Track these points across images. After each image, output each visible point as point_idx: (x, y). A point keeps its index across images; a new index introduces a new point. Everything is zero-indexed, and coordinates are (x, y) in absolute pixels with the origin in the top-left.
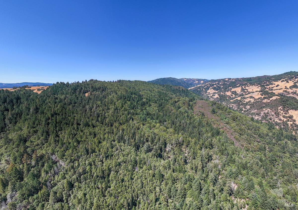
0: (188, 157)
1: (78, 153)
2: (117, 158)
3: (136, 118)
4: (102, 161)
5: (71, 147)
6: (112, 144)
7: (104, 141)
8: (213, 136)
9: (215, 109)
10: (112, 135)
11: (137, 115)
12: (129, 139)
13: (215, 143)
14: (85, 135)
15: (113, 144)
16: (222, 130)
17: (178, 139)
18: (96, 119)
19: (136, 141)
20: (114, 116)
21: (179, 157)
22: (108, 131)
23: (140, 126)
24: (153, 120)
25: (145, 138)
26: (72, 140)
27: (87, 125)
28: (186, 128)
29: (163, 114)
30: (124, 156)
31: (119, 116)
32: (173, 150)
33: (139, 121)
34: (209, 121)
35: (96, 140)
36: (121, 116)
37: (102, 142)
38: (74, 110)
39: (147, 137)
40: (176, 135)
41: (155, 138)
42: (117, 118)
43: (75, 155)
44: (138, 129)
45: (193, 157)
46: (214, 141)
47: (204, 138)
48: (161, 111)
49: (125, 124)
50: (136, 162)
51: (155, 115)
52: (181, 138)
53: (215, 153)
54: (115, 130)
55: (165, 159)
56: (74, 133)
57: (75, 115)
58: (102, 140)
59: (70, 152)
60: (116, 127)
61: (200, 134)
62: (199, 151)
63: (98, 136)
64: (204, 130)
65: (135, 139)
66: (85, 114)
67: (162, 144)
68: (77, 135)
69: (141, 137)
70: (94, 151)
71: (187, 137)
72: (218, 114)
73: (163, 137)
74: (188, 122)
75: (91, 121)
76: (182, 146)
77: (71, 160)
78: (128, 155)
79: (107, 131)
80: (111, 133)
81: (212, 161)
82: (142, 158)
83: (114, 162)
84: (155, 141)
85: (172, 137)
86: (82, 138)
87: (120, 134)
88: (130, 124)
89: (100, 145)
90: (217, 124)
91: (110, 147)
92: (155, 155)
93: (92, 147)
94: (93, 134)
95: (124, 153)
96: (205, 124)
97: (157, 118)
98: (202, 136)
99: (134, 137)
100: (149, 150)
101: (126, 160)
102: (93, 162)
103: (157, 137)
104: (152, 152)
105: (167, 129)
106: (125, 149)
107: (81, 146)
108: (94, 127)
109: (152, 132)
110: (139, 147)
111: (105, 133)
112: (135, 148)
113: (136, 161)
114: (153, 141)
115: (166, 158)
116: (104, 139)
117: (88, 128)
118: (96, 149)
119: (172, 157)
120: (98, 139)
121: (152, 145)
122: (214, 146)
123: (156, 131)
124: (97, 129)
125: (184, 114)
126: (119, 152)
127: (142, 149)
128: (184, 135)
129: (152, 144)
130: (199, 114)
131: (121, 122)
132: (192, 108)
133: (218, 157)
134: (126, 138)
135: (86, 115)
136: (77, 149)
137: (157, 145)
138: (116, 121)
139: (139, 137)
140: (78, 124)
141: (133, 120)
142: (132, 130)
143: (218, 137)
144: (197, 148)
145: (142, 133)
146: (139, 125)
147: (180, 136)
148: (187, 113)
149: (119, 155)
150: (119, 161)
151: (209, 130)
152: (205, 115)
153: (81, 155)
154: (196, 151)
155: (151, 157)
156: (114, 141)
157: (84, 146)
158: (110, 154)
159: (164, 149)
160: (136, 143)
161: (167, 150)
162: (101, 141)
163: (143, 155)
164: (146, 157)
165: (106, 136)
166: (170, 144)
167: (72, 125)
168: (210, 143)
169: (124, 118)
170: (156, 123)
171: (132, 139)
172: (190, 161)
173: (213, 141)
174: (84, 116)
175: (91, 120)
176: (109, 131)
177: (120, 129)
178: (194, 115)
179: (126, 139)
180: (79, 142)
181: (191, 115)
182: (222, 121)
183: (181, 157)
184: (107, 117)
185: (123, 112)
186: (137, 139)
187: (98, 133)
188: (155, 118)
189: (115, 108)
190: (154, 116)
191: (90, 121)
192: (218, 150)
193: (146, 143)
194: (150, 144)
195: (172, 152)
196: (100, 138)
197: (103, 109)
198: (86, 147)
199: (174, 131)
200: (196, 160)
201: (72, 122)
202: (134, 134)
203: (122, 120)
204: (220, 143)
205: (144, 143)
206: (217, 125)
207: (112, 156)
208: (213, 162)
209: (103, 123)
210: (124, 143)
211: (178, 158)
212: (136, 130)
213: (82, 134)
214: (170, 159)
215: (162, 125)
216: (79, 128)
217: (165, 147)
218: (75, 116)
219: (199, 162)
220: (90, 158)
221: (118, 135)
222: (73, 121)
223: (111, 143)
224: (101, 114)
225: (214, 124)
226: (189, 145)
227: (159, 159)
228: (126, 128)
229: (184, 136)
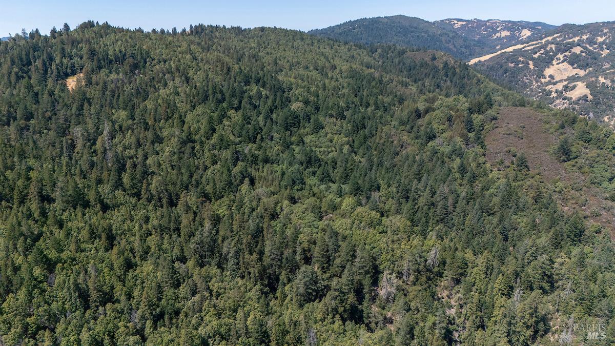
0: (458, 321)
1: (49, 305)
2: (193, 321)
3: (265, 174)
4: (140, 333)
5: (22, 284)
6: (175, 272)
7: (144, 258)
8: (557, 245)
9: (570, 141)
10: (174, 236)
11: (268, 165)
12: (237, 254)
13: (562, 272)
14: (74, 238)
15: (181, 271)
16: (595, 224)
17: (424, 254)
18: (114, 176)
19: (267, 261)
20: (180, 168)
21: (424, 319)
22: (160, 225)
23: (280, 204)
24: (331, 184)
25: (299, 250)
26: (26, 256)
27: (79, 201)
28: (455, 214)
29: (370, 160)
30: (219, 315)
31: (201, 167)
32: (405, 295)
33: (278, 188)
34: (545, 190)
35: (114, 257)
36: (206, 168)
37: (136, 266)
38: (27, 144)
39: (305, 245)
40: (416, 241)
41: (336, 251)
42: (191, 176)
43: (40, 309)
44: (274, 216)
45: (478, 320)
46: (562, 264)
47: (522, 251)
48: (361, 151)
49: (225, 198)
50: (264, 336)
51: (339, 163)
52: (433, 252)
53: (561, 308)
54: (185, 220)
55: (373, 325)
56: (32, 233)
57: (31, 162)
58: (137, 259)
59: (20, 301)
60: (188, 209)
61: (506, 239)
62: (501, 300)
63: (123, 242)
64: (523, 221)
65: (261, 253)
66: (71, 159)
67: (362, 271)
68: (42, 239)
69: (284, 244)
70: (107, 298)
71: (457, 249)
72: (580, 161)
73: (367, 247)
74: (463, 192)
75: (94, 187)
76: (439, 282)
77: (26, 327)
78: (235, 311)
79: (154, 222)
80: (172, 233)
81: (547, 336)
82: (287, 321)
83: (183, 336)
84: (338, 261)
85: (403, 246)
86: (62, 251)
87: (205, 235)
88: (242, 199)
89: (130, 274)
90: (574, 202)
91: (167, 282)
92: (335, 310)
93: (99, 281)
94: (104, 236)
95: (221, 303)
96: (530, 201)
97: (346, 178)
98: (514, 246)
99: (256, 247)
100: (314, 294)
101: (230, 330)
102: (106, 337)
103: (344, 245)
104: (327, 299)
105: (382, 215)
106: (222, 290)
107: (59, 278)
108: (105, 208)
109: (323, 230)
110: (278, 280)
111: (148, 229)
112: (262, 284)
113: (265, 332)
114: (328, 261)
115: (376, 323)
116: (147, 253)
117: (84, 215)
118: (117, 289)
119: (400, 320)
120: (121, 253)
121: (327, 275)
122: (560, 283)
123: (340, 224)
124: (116, 218)
125: (447, 160)
126: (203, 299)
127: (286, 288)
128: (446, 241)
129: (325, 272)
130: (507, 163)
131: (209, 189)
132: (479, 138)
133: (570, 322)
134: (228, 248)
135: (73, 162)
136: (45, 291)
137: (343, 276)
138: (187, 188)
139: (278, 245)
140: (46, 199)
141: (252, 182)
142: (250, 221)
143: (576, 251)
144: (493, 288)
145: (289, 232)
146: (277, 203)
147: (431, 243)
148: (460, 156)
149: (200, 311)
150: (202, 331)
151: (542, 222)
152: (529, 164)
153: (60, 309)
154: (487, 299)
155: (323, 320)
156: (183, 260)
157: (72, 281)
158: (169, 309)
159: (371, 291)
160: (264, 269)
161: (382, 293)
162: (133, 261)
163: (290, 312)
164: (302, 317)
165: (152, 241)
166: (394, 275)
167: (22, 202)
168: (544, 273)
169: (217, 177)
170: (340, 194)
171: (251, 253)
172: (465, 334)
173: (556, 265)
174: (64, 168)
175: (93, 182)
176: (164, 222)
177: (205, 216)
178: (488, 165)
179: (229, 253)
180: (50, 266)
181: (473, 165)
182: (595, 189)
183: (431, 319)
184: (153, 173)
185: (216, 152)
186: (267, 253)
187: (124, 233)
188: (337, 174)
189: (185, 138)
190: (334, 168)
191: (89, 186)
192: (574, 295)
193: (303, 269)
194: (319, 272)
195: (401, 301)
196: (132, 250)
197: (138, 141)
198: (80, 281)
199: (409, 223)
200: (488, 331)
201: (21, 192)
202: (258, 234)
203: (211, 184)
204: (583, 273)
205: (294, 269)
206: (575, 206)
207: (177, 313)
208: (552, 339)
209: (138, 195)
210: (220, 266)
211: (422, 324)
212: (267, 219)
213: (60, 234)
214: (392, 328)
215: (363, 202)
216: (50, 214)
217: (375, 282)
218: (30, 169)
219: (498, 339)
220: (98, 322)
221: (197, 238)
222: (26, 187)
223: (173, 268)
224: (131, 158)
225: (565, 200)
226: (463, 278)
227: (350, 326)
228: (226, 212)
229: (447, 246)
